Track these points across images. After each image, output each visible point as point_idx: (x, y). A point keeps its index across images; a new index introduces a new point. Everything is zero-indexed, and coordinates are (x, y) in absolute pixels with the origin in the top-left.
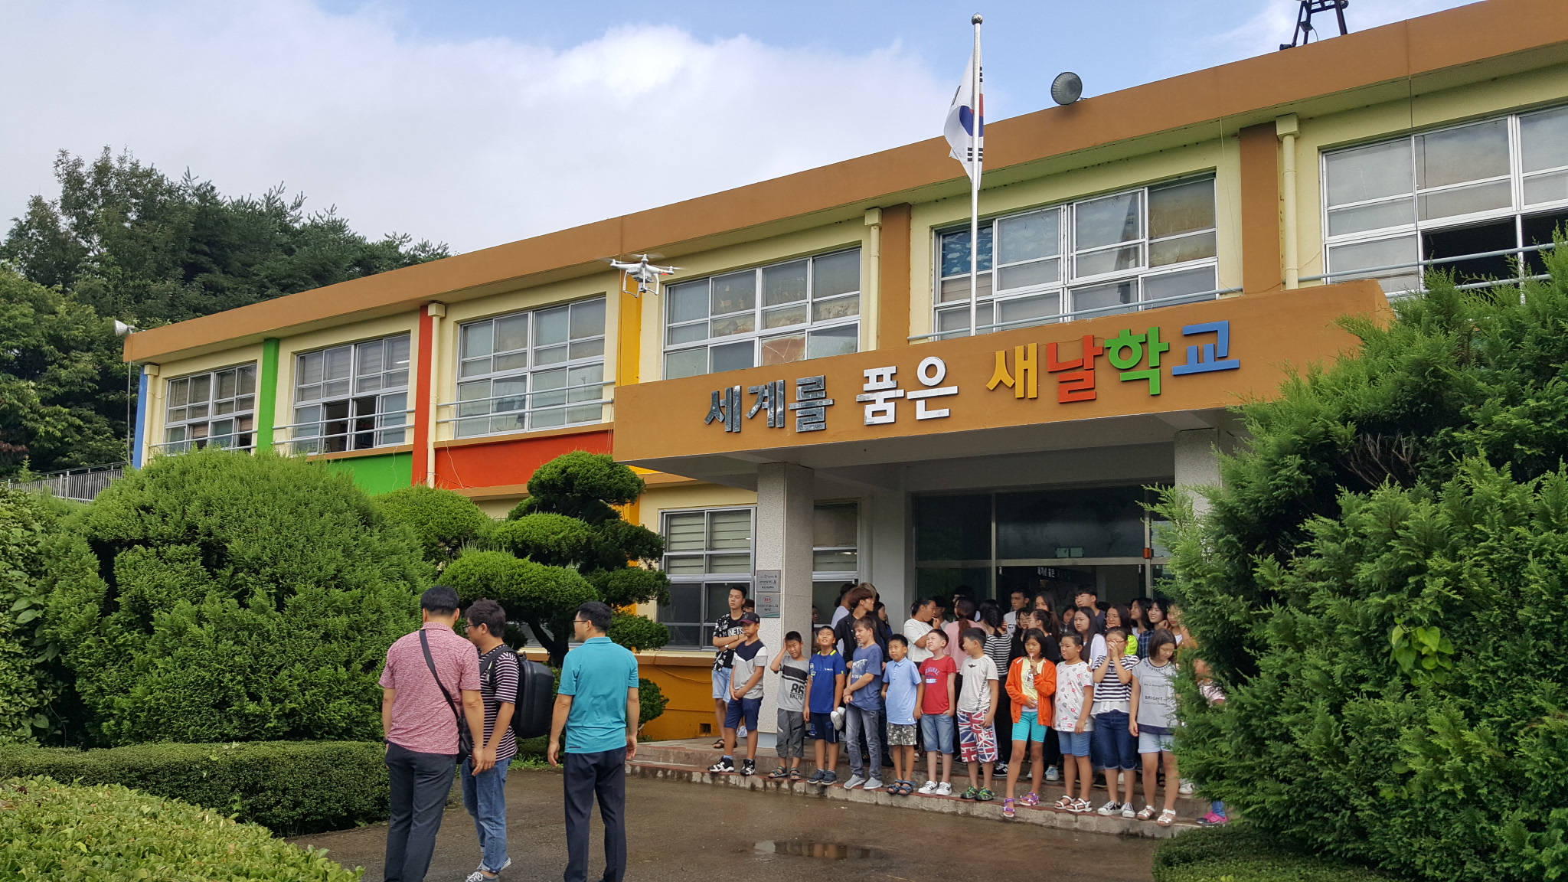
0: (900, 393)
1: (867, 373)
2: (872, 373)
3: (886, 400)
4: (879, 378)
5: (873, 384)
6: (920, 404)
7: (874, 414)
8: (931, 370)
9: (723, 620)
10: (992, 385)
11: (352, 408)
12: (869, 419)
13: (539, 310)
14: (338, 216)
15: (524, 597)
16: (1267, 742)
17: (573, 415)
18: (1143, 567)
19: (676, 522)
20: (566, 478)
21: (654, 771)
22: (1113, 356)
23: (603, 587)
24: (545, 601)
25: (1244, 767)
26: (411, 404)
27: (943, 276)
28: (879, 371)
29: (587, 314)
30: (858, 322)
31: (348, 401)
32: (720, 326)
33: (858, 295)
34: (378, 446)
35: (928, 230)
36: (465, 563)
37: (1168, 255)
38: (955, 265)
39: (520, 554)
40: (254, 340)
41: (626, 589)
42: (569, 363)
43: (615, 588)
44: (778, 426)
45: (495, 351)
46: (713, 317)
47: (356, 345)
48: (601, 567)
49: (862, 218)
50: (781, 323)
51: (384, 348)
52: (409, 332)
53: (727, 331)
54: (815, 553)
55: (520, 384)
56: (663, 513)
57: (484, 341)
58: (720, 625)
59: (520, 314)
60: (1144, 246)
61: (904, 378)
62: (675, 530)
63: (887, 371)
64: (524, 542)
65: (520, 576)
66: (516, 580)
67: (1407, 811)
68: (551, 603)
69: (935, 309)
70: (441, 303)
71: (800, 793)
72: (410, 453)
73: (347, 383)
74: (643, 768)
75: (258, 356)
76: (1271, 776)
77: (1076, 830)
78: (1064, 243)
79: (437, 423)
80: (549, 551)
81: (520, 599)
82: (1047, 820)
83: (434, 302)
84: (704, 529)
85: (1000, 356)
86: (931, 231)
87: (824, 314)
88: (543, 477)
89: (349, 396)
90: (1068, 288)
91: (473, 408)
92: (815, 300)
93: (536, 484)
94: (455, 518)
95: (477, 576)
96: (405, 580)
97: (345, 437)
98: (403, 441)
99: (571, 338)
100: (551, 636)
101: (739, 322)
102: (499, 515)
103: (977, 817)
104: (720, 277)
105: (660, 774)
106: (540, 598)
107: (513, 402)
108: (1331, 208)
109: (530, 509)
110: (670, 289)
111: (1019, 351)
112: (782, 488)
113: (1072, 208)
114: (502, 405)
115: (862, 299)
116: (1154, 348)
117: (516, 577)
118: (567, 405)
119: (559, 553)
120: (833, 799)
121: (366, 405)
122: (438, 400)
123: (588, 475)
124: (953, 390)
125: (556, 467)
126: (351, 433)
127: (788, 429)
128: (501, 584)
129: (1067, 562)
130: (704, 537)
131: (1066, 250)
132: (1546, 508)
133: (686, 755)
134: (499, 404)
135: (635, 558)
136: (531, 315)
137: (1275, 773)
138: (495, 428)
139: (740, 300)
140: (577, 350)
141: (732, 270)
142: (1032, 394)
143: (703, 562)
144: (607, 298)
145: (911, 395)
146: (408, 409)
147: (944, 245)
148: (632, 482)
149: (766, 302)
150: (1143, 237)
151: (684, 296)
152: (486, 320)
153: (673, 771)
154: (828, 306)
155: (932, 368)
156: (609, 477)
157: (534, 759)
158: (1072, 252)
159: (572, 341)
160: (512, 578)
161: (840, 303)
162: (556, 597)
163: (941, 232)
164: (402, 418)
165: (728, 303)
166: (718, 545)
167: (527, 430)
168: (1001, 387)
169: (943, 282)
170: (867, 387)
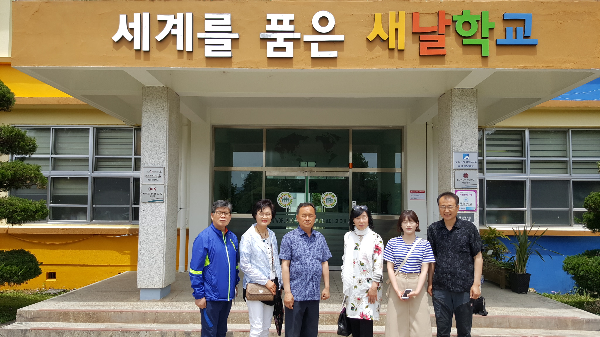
0: (297, 36)
1: (269, 17)
2: (274, 18)
3: (286, 40)
4: (280, 22)
5: (274, 26)
6: (315, 46)
7: (276, 49)
8: (324, 21)
10: (371, 37)
12: (271, 53)
22: (458, 27)
28: (280, 17)
44: (187, 50)
61: (301, 25)
63: (287, 18)
84: (50, 140)
85: (378, 17)
111: (393, 15)
112: (165, 105)
116: (486, 25)
124: (341, 38)
142: (402, 47)
145: (307, 38)
168: (378, 39)
170: (268, 28)
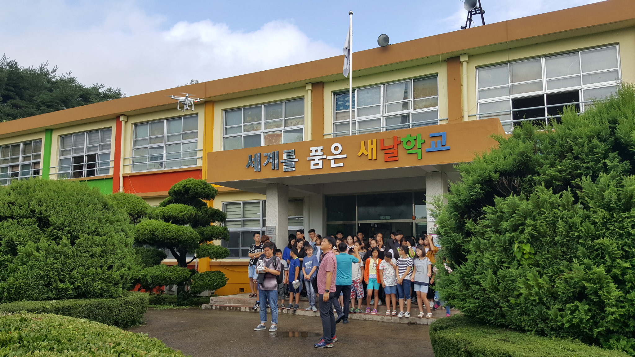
0: (324, 157)
1: (311, 149)
2: (313, 149)
3: (319, 159)
4: (316, 151)
5: (313, 153)
6: (332, 161)
7: (314, 165)
8: (336, 148)
9: (252, 246)
10: (360, 154)
11: (86, 159)
12: (312, 167)
13: (169, 119)
14: (72, 76)
15: (169, 238)
16: (471, 285)
17: (184, 163)
18: (412, 223)
19: (229, 207)
20: (185, 189)
21: (225, 307)
22: (404, 143)
23: (202, 234)
24: (178, 240)
25: (462, 294)
26: (112, 157)
27: (336, 111)
28: (316, 148)
29: (191, 121)
30: (303, 128)
31: (83, 156)
32: (247, 128)
33: (303, 117)
34: (97, 175)
35: (330, 92)
36: (143, 225)
37: (421, 105)
38: (341, 106)
39: (167, 220)
40: (41, 130)
41: (211, 234)
42: (182, 141)
43: (207, 234)
44: (276, 169)
45: (149, 136)
46: (244, 124)
47: (87, 133)
48: (200, 226)
49: (305, 87)
50: (272, 127)
51: (100, 134)
52: (111, 127)
53: (250, 130)
54: (289, 219)
55: (161, 150)
56: (223, 203)
57: (145, 132)
58: (251, 248)
59: (161, 121)
60: (412, 101)
61: (326, 151)
62: (228, 210)
63: (319, 149)
64: (168, 216)
65: (167, 230)
66: (166, 231)
67: (519, 307)
68: (181, 240)
69: (333, 123)
70: (126, 115)
71: (285, 313)
72: (112, 178)
73: (83, 148)
74: (220, 307)
75: (43, 137)
76: (472, 297)
77: (392, 323)
78: (382, 100)
79: (124, 166)
80: (179, 219)
81: (167, 239)
82: (381, 319)
83: (122, 115)
84: (241, 209)
85: (363, 143)
86: (332, 93)
87: (289, 124)
88: (176, 189)
89: (84, 154)
90: (384, 117)
91: (140, 159)
92: (286, 118)
93: (173, 192)
94: (136, 206)
95: (149, 230)
96: (123, 232)
97: (82, 171)
98: (108, 173)
99: (183, 131)
100: (178, 254)
101: (255, 126)
102: (155, 204)
103: (355, 319)
104: (247, 108)
105: (227, 309)
106: (176, 239)
107: (158, 157)
108: (480, 89)
109: (169, 202)
110: (226, 112)
111: (370, 141)
112: (276, 193)
113: (385, 86)
114: (153, 158)
115: (305, 119)
116: (419, 141)
117: (166, 230)
118: (181, 159)
119: (183, 220)
120: (299, 315)
121: (92, 158)
122: (124, 156)
123: (195, 188)
124: (345, 156)
125: (181, 185)
126: (85, 170)
127: (280, 170)
128: (159, 233)
129: (384, 221)
130: (241, 213)
131: (383, 103)
132: (564, 203)
133: (238, 300)
134: (151, 158)
135: (214, 222)
136: (165, 121)
137: (473, 296)
138: (149, 168)
139: (255, 118)
140: (185, 136)
141: (251, 105)
142: (375, 158)
143: (241, 223)
144: (199, 115)
145: (329, 158)
146: (111, 160)
147: (336, 98)
148: (213, 191)
149: (266, 119)
150: (411, 98)
151: (231, 115)
152: (146, 123)
153: (233, 307)
154: (291, 121)
155: (336, 147)
156: (204, 189)
157: (173, 305)
158: (385, 103)
159: (184, 132)
160: (164, 230)
161: (296, 120)
162: (183, 238)
163: (335, 93)
164: (108, 163)
165: (250, 119)
166: (246, 216)
167: (164, 169)
168: (363, 155)
169: (336, 113)
170: (311, 154)
